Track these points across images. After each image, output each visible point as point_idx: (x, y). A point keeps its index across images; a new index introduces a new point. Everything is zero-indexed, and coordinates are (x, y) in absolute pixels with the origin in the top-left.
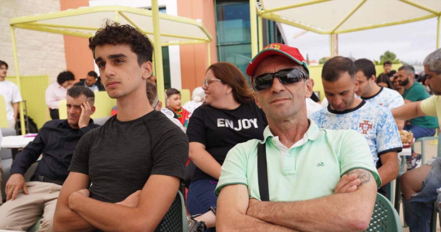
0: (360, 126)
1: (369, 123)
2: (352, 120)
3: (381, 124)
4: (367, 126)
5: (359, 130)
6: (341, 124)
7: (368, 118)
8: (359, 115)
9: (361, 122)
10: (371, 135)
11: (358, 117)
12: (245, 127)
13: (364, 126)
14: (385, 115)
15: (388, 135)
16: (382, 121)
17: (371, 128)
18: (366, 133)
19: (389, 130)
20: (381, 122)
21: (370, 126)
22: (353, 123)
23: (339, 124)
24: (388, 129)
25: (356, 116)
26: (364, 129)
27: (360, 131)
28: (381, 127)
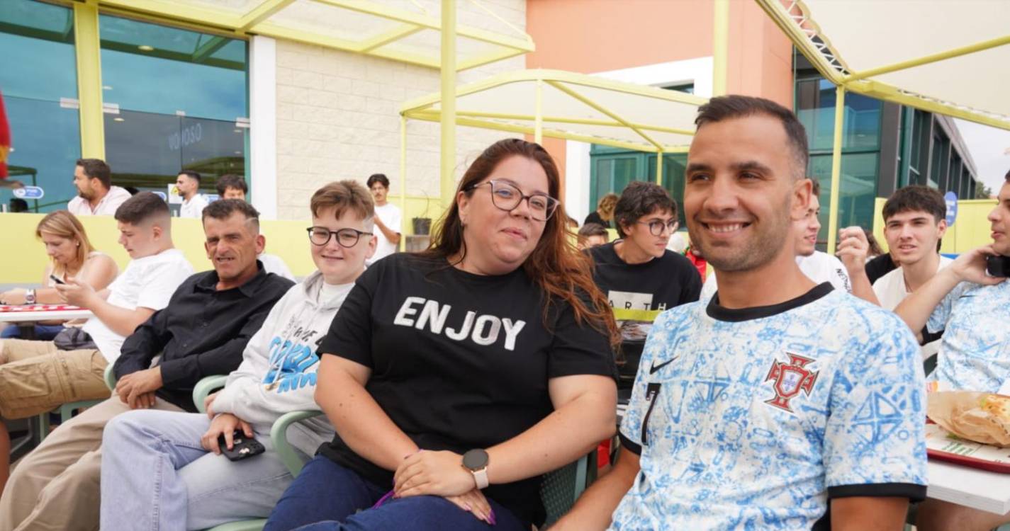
0: (771, 375)
1: (807, 367)
2: (752, 346)
3: (851, 379)
4: (797, 377)
5: (762, 387)
6: (716, 355)
7: (808, 348)
8: (781, 333)
9: (780, 360)
10: (801, 415)
11: (777, 337)
12: (477, 338)
13: (788, 374)
14: (872, 345)
15: (872, 424)
16: (858, 368)
17: (808, 387)
18: (785, 406)
19: (878, 408)
20: (852, 371)
21: (808, 381)
22: (752, 360)
23: (711, 356)
24: (877, 402)
25: (774, 333)
26: (783, 386)
27: (767, 393)
28: (849, 389)
